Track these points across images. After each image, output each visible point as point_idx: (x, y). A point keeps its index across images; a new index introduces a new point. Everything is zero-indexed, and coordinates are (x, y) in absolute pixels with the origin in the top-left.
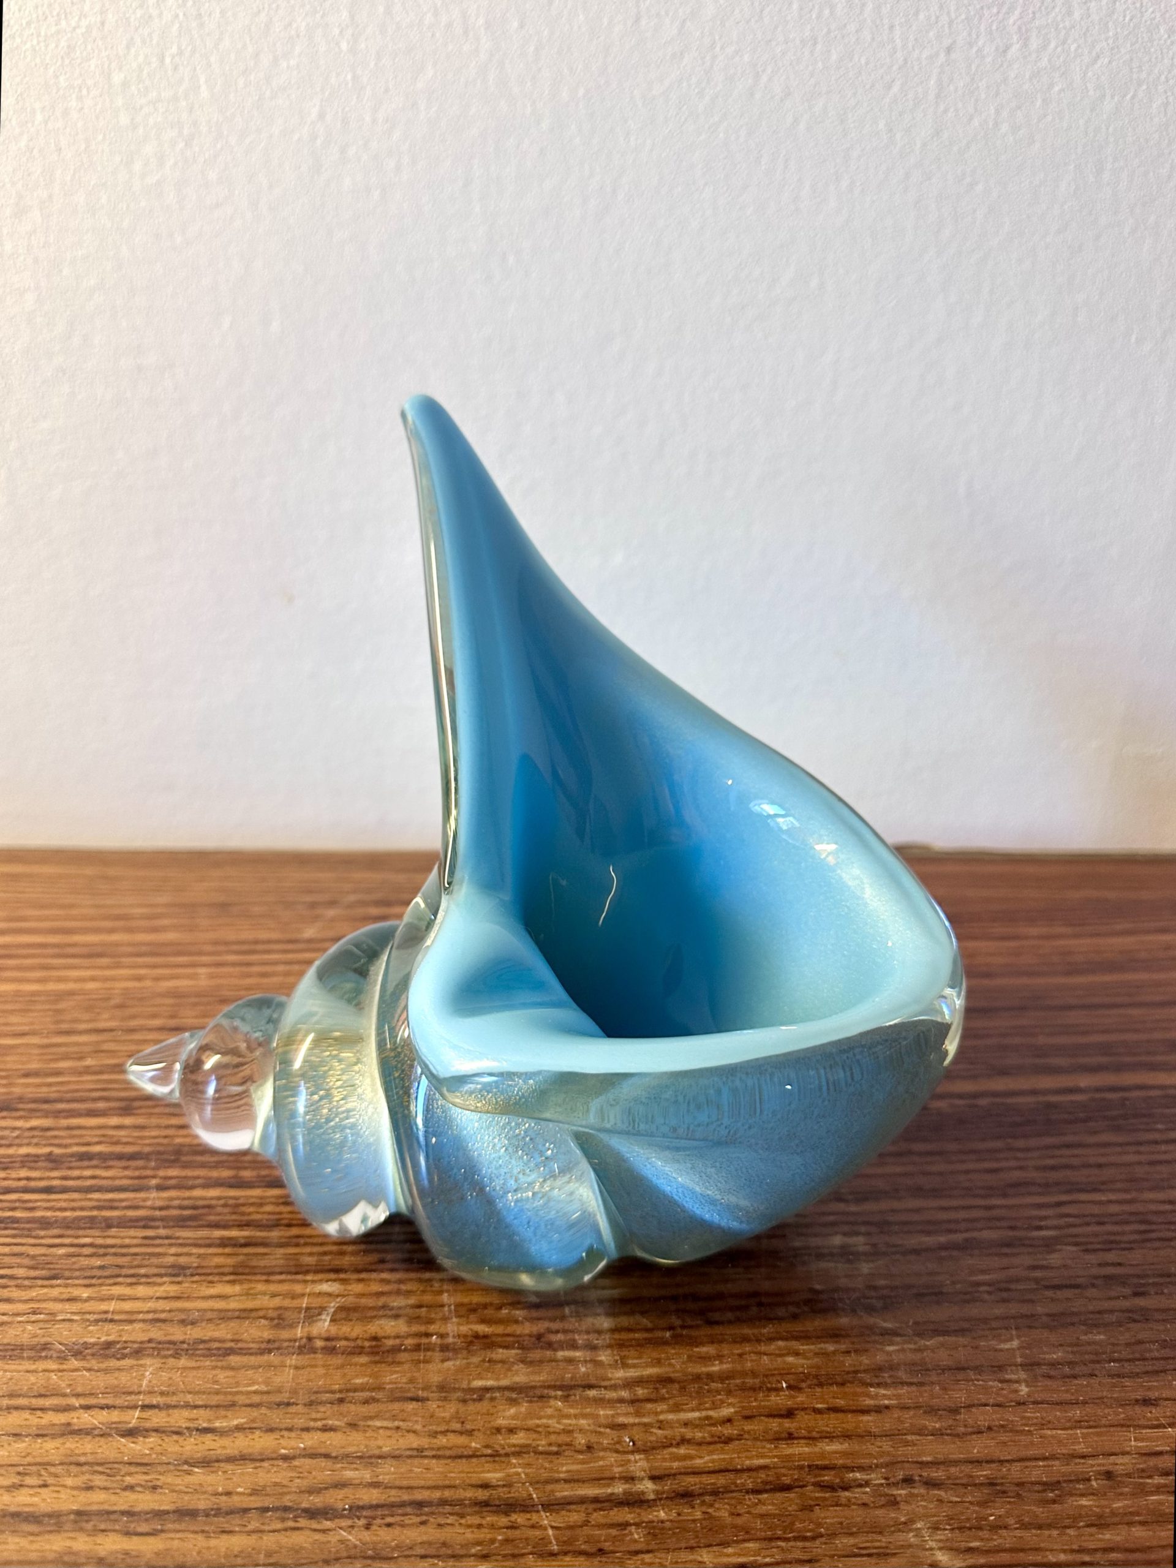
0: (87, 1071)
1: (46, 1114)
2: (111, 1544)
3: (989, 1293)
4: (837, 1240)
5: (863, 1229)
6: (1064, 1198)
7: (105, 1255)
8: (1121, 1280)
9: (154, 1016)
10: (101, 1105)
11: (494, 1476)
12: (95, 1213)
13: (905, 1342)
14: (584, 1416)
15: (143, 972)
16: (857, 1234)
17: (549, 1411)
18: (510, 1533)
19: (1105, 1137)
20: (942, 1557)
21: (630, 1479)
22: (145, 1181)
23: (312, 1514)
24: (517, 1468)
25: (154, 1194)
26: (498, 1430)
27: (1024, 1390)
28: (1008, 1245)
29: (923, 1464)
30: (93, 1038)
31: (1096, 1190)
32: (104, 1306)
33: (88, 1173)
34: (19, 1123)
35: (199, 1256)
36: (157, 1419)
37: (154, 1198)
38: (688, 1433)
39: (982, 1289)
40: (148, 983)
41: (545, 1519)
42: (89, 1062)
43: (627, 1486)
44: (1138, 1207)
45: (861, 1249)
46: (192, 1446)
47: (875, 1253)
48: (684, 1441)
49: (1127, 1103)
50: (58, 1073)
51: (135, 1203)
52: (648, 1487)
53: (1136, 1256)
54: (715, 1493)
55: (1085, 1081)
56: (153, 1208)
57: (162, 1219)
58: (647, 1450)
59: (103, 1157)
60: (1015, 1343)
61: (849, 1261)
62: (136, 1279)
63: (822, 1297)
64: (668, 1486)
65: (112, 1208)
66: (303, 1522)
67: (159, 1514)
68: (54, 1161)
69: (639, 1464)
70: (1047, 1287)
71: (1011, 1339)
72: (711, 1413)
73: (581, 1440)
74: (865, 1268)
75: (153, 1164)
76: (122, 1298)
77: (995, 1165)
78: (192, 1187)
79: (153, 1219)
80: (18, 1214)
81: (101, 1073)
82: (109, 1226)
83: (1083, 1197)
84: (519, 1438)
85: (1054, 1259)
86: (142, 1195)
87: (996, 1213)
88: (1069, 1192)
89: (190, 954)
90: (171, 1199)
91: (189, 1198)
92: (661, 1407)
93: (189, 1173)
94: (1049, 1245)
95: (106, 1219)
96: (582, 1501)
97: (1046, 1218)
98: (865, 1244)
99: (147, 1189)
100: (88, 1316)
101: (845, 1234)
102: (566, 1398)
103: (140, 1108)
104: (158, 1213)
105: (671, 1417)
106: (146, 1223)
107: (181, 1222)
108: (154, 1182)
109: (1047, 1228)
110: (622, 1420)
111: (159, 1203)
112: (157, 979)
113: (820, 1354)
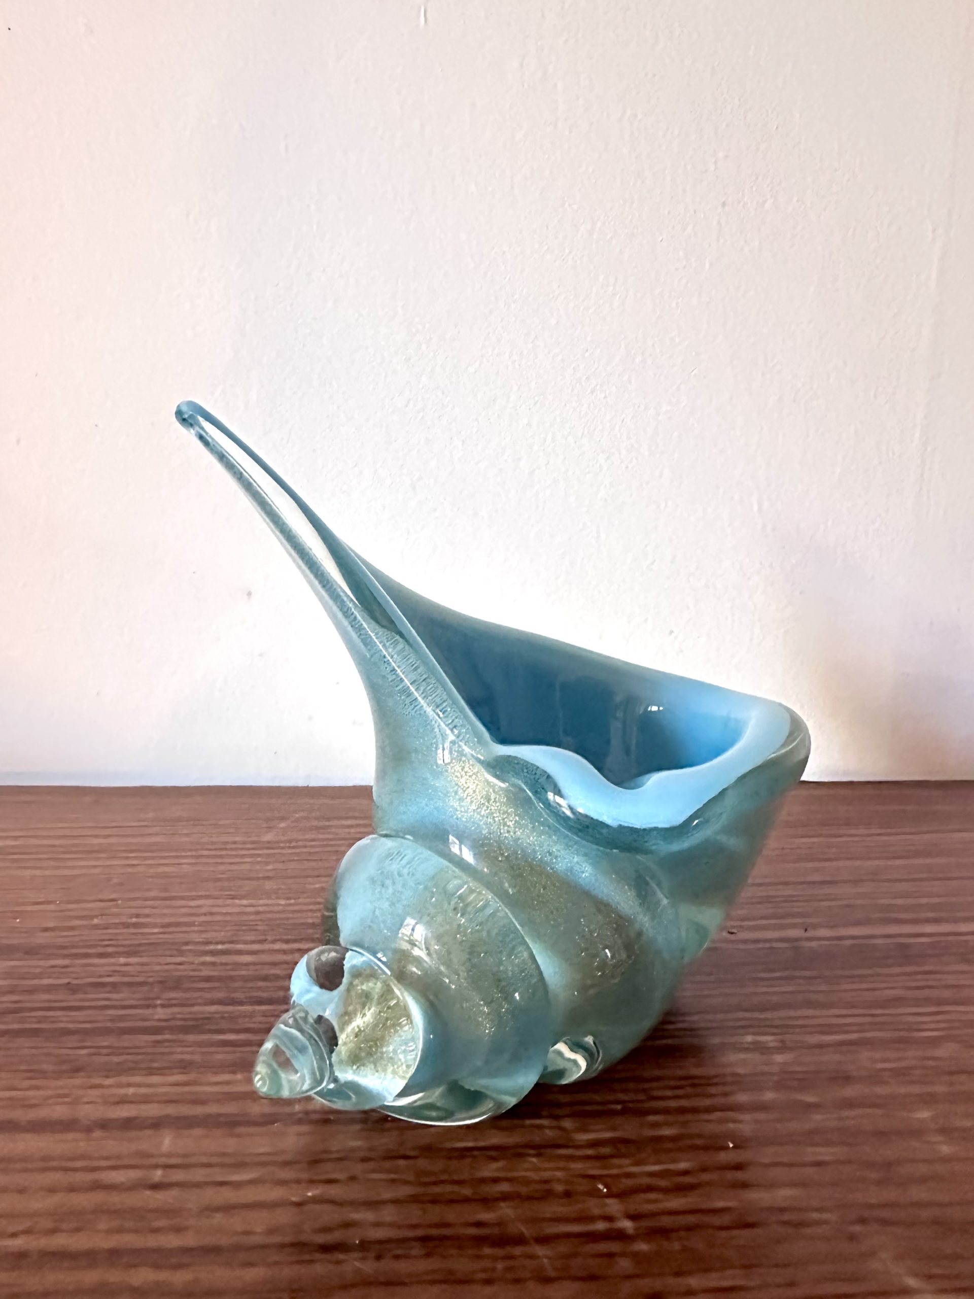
0: (96, 927)
1: (65, 956)
2: (143, 1276)
3: (892, 1077)
4: (749, 1038)
5: (770, 1030)
7: (122, 1054)
9: (149, 890)
10: (110, 950)
11: (487, 1216)
13: (828, 1113)
14: (558, 1169)
15: (135, 862)
16: (766, 1034)
17: (526, 1165)
18: (510, 1263)
19: (958, 967)
21: (609, 1219)
22: (152, 1001)
23: (326, 1249)
24: (506, 1210)
25: (160, 1010)
26: (483, 1181)
27: (946, 1149)
28: (897, 1043)
29: (871, 1206)
32: (122, 1091)
33: (102, 996)
34: (41, 963)
35: (203, 1053)
36: (178, 1176)
37: (161, 1013)
38: (655, 1183)
39: (885, 1074)
40: (141, 869)
41: (540, 1251)
42: (96, 921)
43: (607, 1224)
45: (772, 1045)
46: (210, 1196)
47: (783, 1048)
48: (650, 1189)
50: (72, 928)
51: (144, 1017)
52: (627, 1225)
54: (689, 1229)
56: (159, 1020)
57: (168, 1028)
58: (621, 1195)
59: (114, 985)
60: (926, 1115)
61: (763, 1053)
62: (151, 1072)
63: (746, 1079)
64: (645, 1223)
65: (124, 1021)
66: (318, 1256)
67: (186, 1251)
68: (72, 989)
69: (614, 1206)
70: (942, 1073)
71: (921, 1111)
72: (670, 1166)
73: (560, 1188)
74: (779, 1058)
75: (157, 989)
76: (139, 1085)
77: (871, 986)
78: (193, 1005)
79: (160, 1028)
80: (43, 1026)
81: (106, 928)
82: (122, 1034)
84: (505, 1187)
86: (150, 1011)
87: (880, 1019)
90: (175, 1014)
91: (190, 1013)
92: (626, 1161)
93: (188, 995)
95: (119, 1029)
96: (568, 1235)
97: (925, 1023)
98: (774, 1041)
99: (155, 1006)
100: (109, 1099)
101: (755, 1034)
102: (538, 1155)
103: (143, 951)
104: (164, 1024)
105: (634, 1169)
106: (155, 1031)
107: (185, 1030)
108: (159, 1002)
109: (930, 1030)
110: (593, 1172)
111: (162, 1017)
112: (148, 866)
113: (757, 1121)
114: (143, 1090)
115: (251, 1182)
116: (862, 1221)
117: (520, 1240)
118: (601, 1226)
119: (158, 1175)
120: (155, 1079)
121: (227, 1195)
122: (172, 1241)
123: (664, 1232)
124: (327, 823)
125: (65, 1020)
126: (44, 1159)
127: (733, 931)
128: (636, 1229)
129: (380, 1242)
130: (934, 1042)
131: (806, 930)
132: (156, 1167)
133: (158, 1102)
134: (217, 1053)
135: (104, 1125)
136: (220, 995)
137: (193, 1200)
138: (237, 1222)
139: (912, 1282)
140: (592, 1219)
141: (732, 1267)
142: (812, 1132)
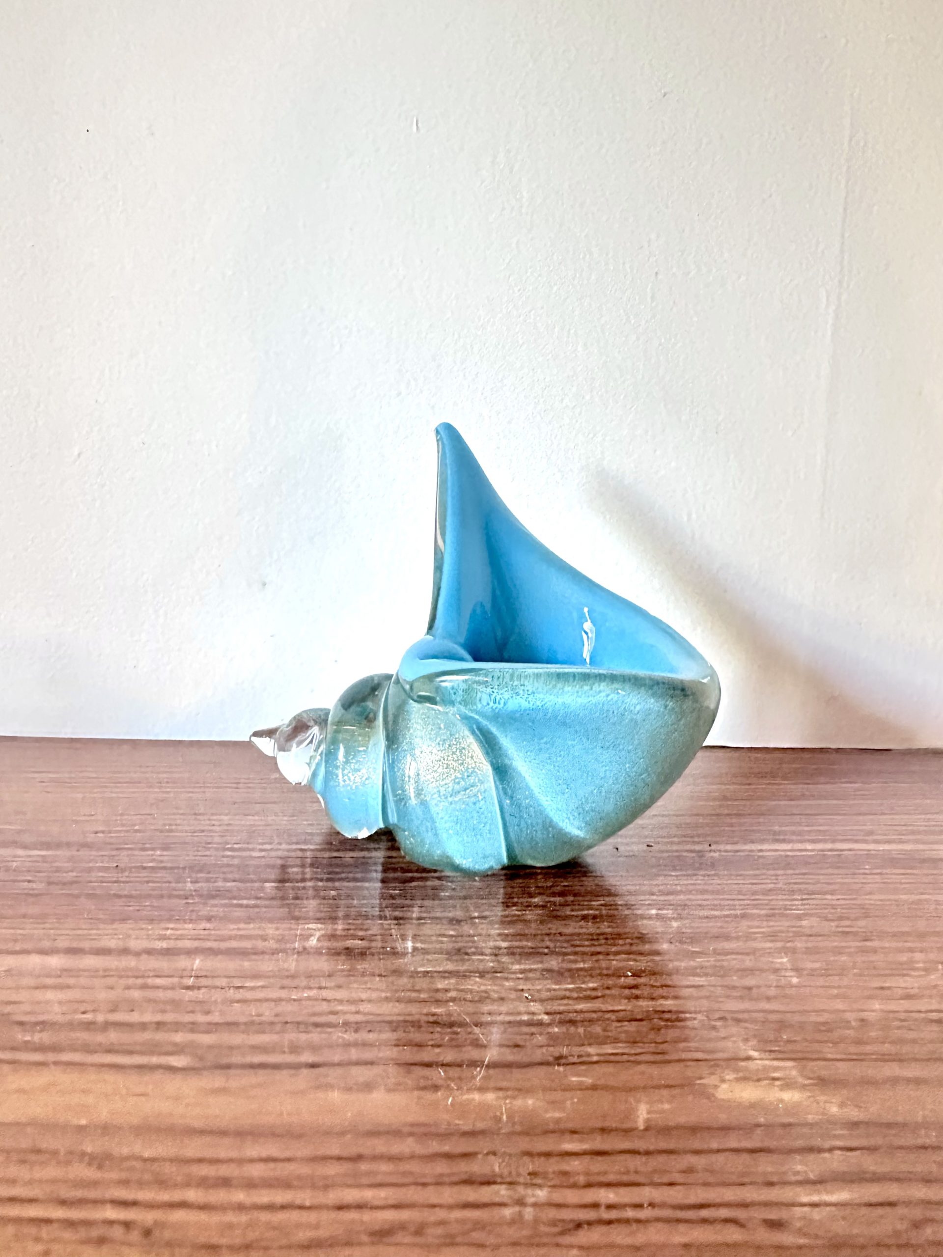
3: (762, 937)
4: (654, 912)
5: (670, 907)
6: (806, 897)
8: (853, 934)
11: (438, 1010)
13: (709, 957)
14: (495, 985)
16: (667, 909)
17: (471, 982)
18: (454, 1036)
21: (532, 1014)
23: (317, 1025)
24: (454, 1007)
26: (438, 990)
29: (731, 1012)
32: (162, 932)
35: (224, 911)
36: (206, 982)
37: (190, 886)
38: (568, 994)
39: (757, 935)
41: (477, 1030)
43: (530, 1017)
45: (670, 916)
46: (231, 994)
47: (680, 918)
48: (565, 998)
49: (842, 856)
52: (544, 1018)
54: (591, 1021)
55: (810, 846)
58: (541, 1001)
60: (785, 960)
61: (663, 921)
63: (648, 936)
64: (558, 1017)
66: (312, 1029)
67: (213, 1024)
68: (120, 870)
69: (537, 1007)
70: (802, 936)
71: (782, 958)
72: (582, 985)
73: (495, 996)
74: (675, 924)
75: (187, 871)
76: (175, 929)
77: (756, 881)
81: (145, 832)
84: (454, 994)
92: (547, 982)
96: (501, 1022)
98: (673, 914)
100: (153, 937)
101: (658, 909)
102: (481, 977)
105: (554, 986)
107: (211, 897)
110: (522, 987)
114: (178, 932)
115: (263, 987)
116: (723, 1019)
117: (462, 1024)
118: (525, 1018)
119: (190, 981)
120: (187, 926)
121: (244, 994)
122: (203, 1018)
123: (572, 1022)
125: (115, 889)
126: (105, 970)
127: (651, 844)
128: (551, 1020)
129: (357, 1023)
130: (799, 917)
131: (710, 845)
132: (189, 976)
133: (189, 939)
134: (236, 911)
135: (149, 952)
136: (237, 876)
137: (217, 996)
138: (253, 1010)
139: (755, 1054)
140: (519, 1013)
141: (621, 1042)
142: (694, 968)
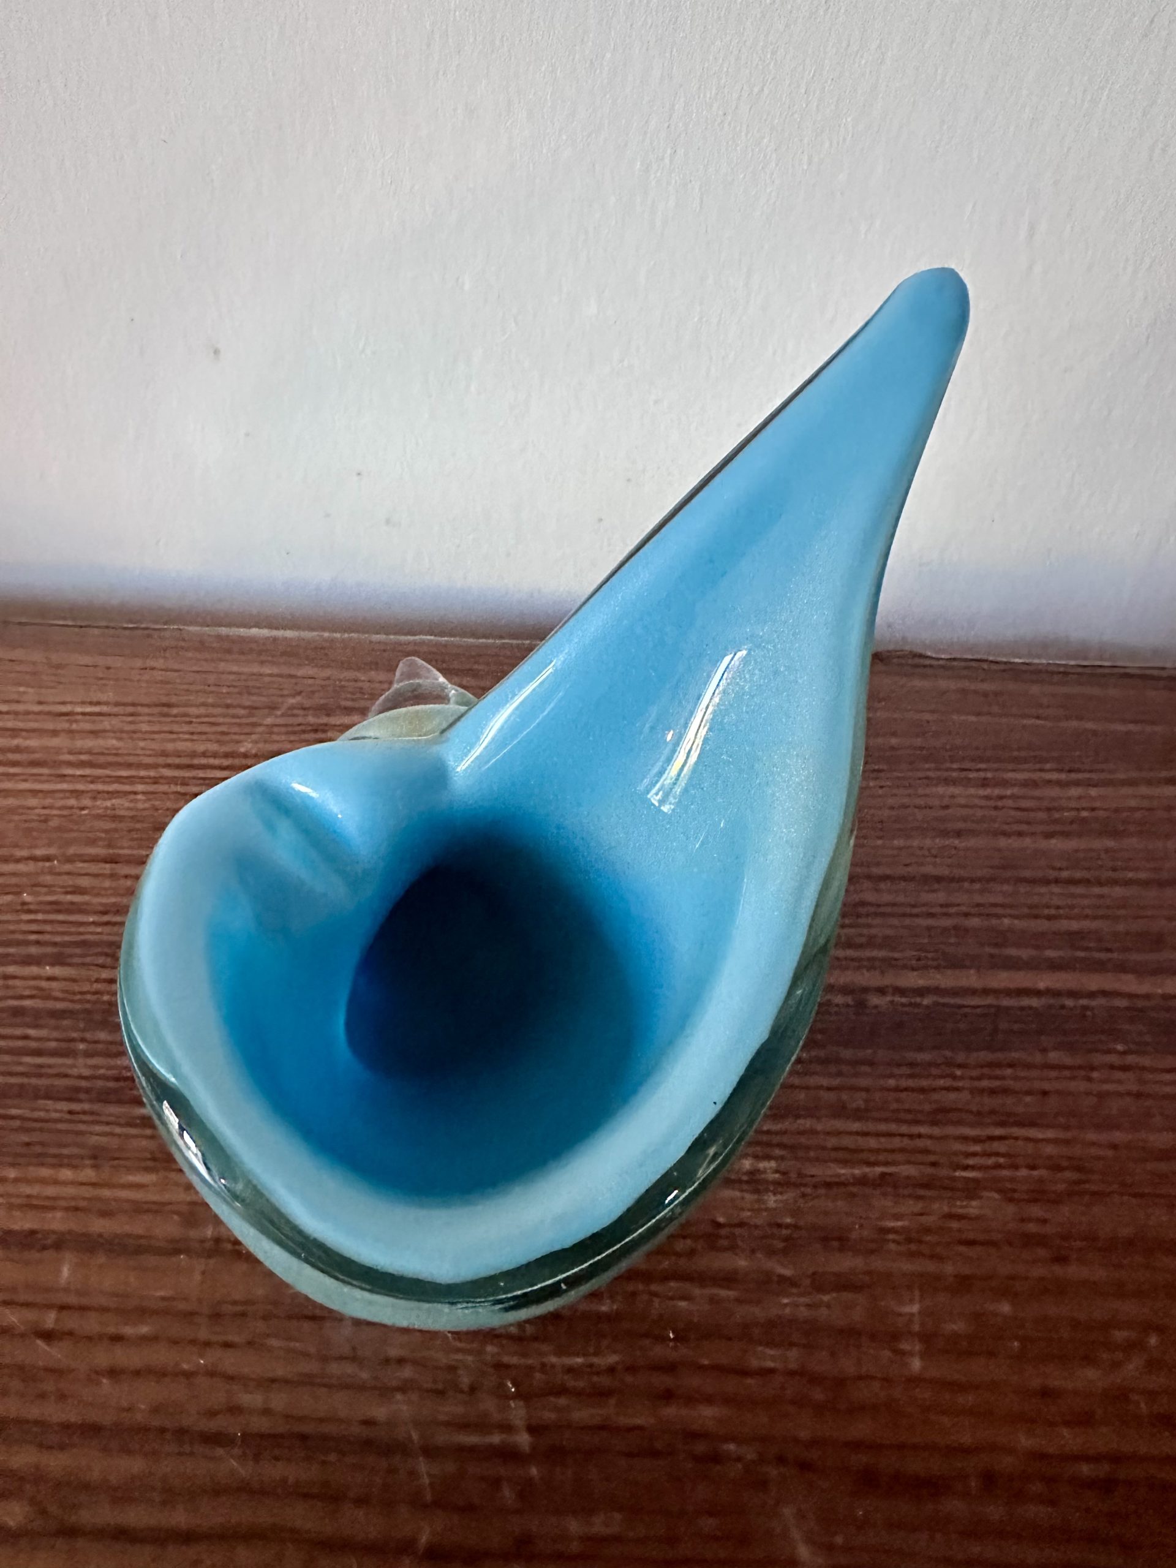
0: (24, 908)
3: (898, 1243)
5: (778, 1152)
6: (998, 1132)
7: (34, 1130)
8: (1041, 1241)
9: (92, 842)
11: (380, 1412)
12: (25, 1080)
13: (800, 1295)
14: (472, 1352)
15: (80, 787)
16: (768, 1157)
18: (389, 1478)
19: (1054, 1056)
20: (804, 1552)
21: (507, 1428)
22: (72, 1045)
23: (207, 1439)
25: (81, 1061)
26: (387, 1361)
27: (916, 1364)
28: (926, 1186)
29: (798, 1442)
30: (31, 867)
31: (1032, 1124)
32: (27, 1190)
33: (18, 1032)
35: (120, 1135)
36: (72, 1321)
38: (571, 1382)
39: (891, 1236)
40: (86, 802)
42: (26, 897)
43: (504, 1436)
44: (1077, 1151)
47: (783, 1184)
49: (1089, 1013)
51: (63, 1070)
52: (524, 1440)
53: (1065, 1211)
54: (589, 1452)
55: (1044, 981)
56: (81, 1077)
57: (87, 1091)
59: (37, 1014)
60: (915, 1308)
61: (757, 1191)
62: (60, 1162)
63: (724, 1232)
65: (40, 1076)
66: (197, 1448)
67: (66, 1427)
69: (518, 1413)
70: (961, 1242)
71: (912, 1301)
72: (595, 1360)
74: (771, 1200)
75: (82, 1025)
76: (43, 1181)
79: (77, 1090)
82: (37, 1097)
83: (1016, 1131)
85: (973, 1208)
86: (70, 1061)
87: (920, 1143)
88: (1002, 1124)
89: (129, 766)
90: (96, 1067)
94: (972, 1190)
95: (36, 1089)
97: (973, 1155)
98: (777, 1171)
99: (74, 1054)
100: (13, 1200)
101: (756, 1157)
104: (84, 1084)
105: (554, 1359)
106: (72, 1094)
107: (105, 1096)
108: (81, 1046)
109: (972, 1168)
110: (506, 1359)
111: (86, 1072)
112: (96, 795)
113: (712, 1300)
114: (50, 1191)
116: (781, 1460)
118: (496, 1438)
119: (50, 1319)
120: (66, 1174)
121: (121, 1356)
122: (53, 1412)
123: (561, 1454)
124: (324, 720)
128: (534, 1448)
129: (262, 1436)
132: (49, 1306)
133: (63, 1209)
138: (123, 1394)
140: (488, 1428)
142: (771, 1324)
